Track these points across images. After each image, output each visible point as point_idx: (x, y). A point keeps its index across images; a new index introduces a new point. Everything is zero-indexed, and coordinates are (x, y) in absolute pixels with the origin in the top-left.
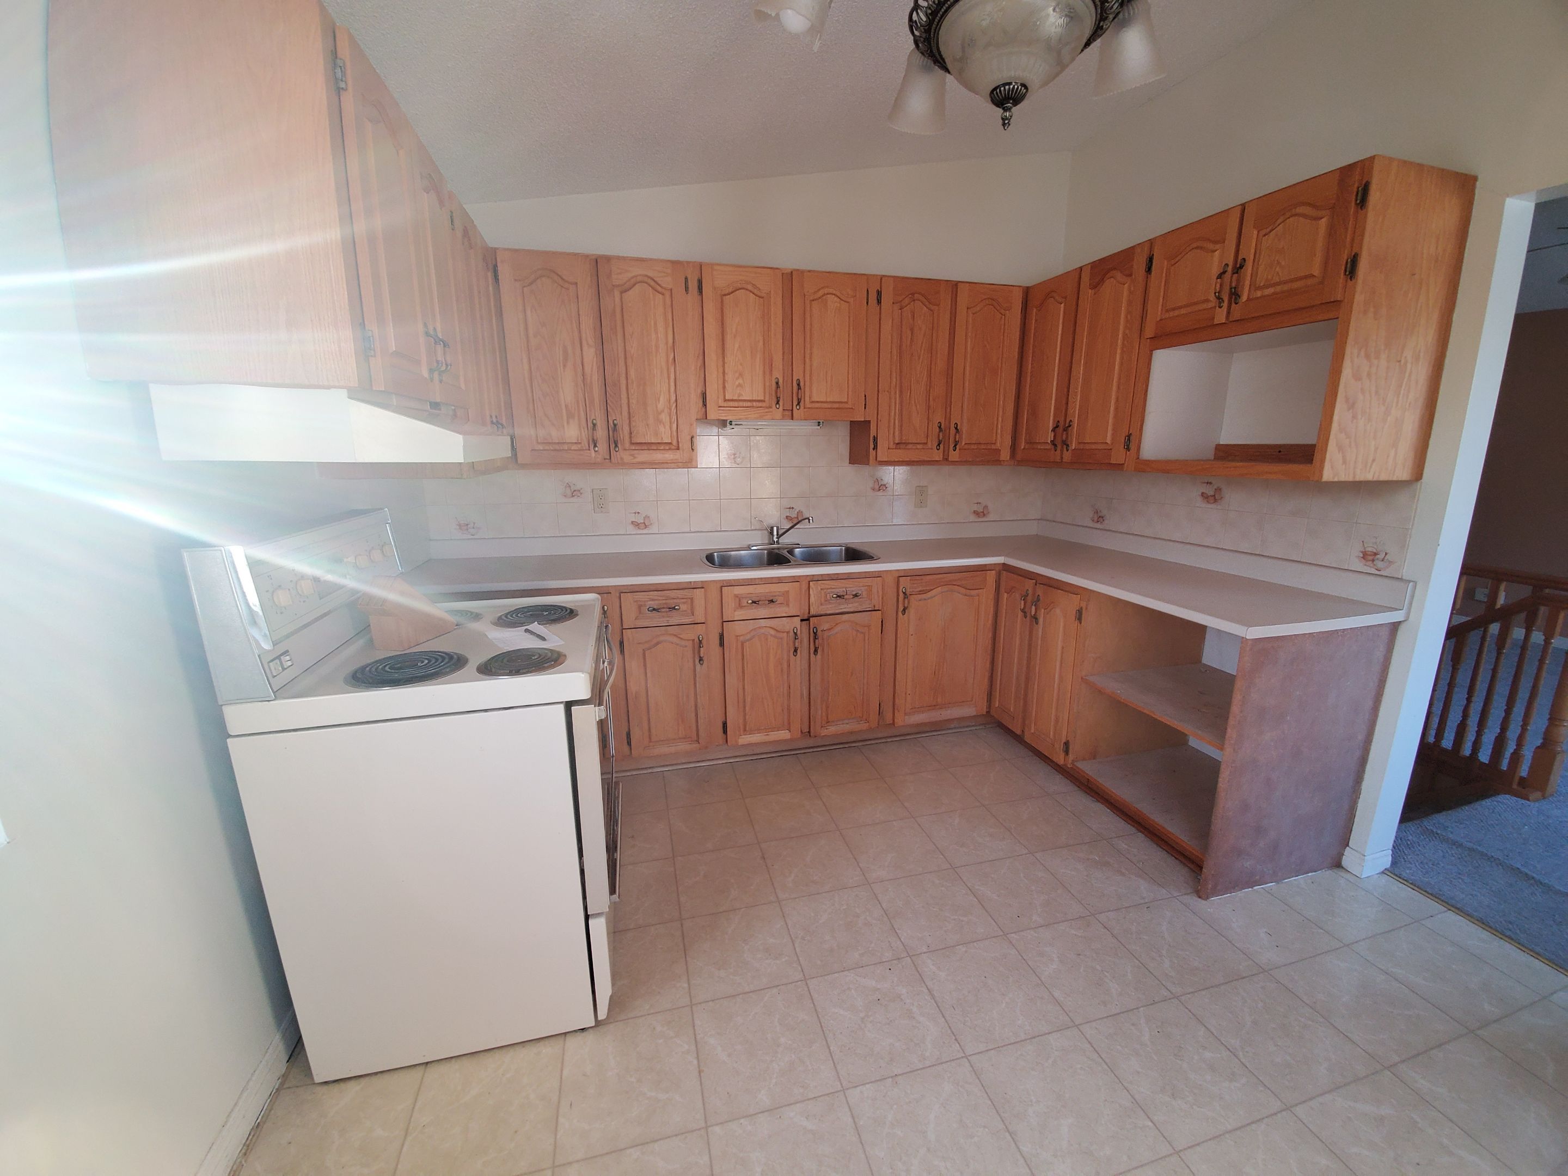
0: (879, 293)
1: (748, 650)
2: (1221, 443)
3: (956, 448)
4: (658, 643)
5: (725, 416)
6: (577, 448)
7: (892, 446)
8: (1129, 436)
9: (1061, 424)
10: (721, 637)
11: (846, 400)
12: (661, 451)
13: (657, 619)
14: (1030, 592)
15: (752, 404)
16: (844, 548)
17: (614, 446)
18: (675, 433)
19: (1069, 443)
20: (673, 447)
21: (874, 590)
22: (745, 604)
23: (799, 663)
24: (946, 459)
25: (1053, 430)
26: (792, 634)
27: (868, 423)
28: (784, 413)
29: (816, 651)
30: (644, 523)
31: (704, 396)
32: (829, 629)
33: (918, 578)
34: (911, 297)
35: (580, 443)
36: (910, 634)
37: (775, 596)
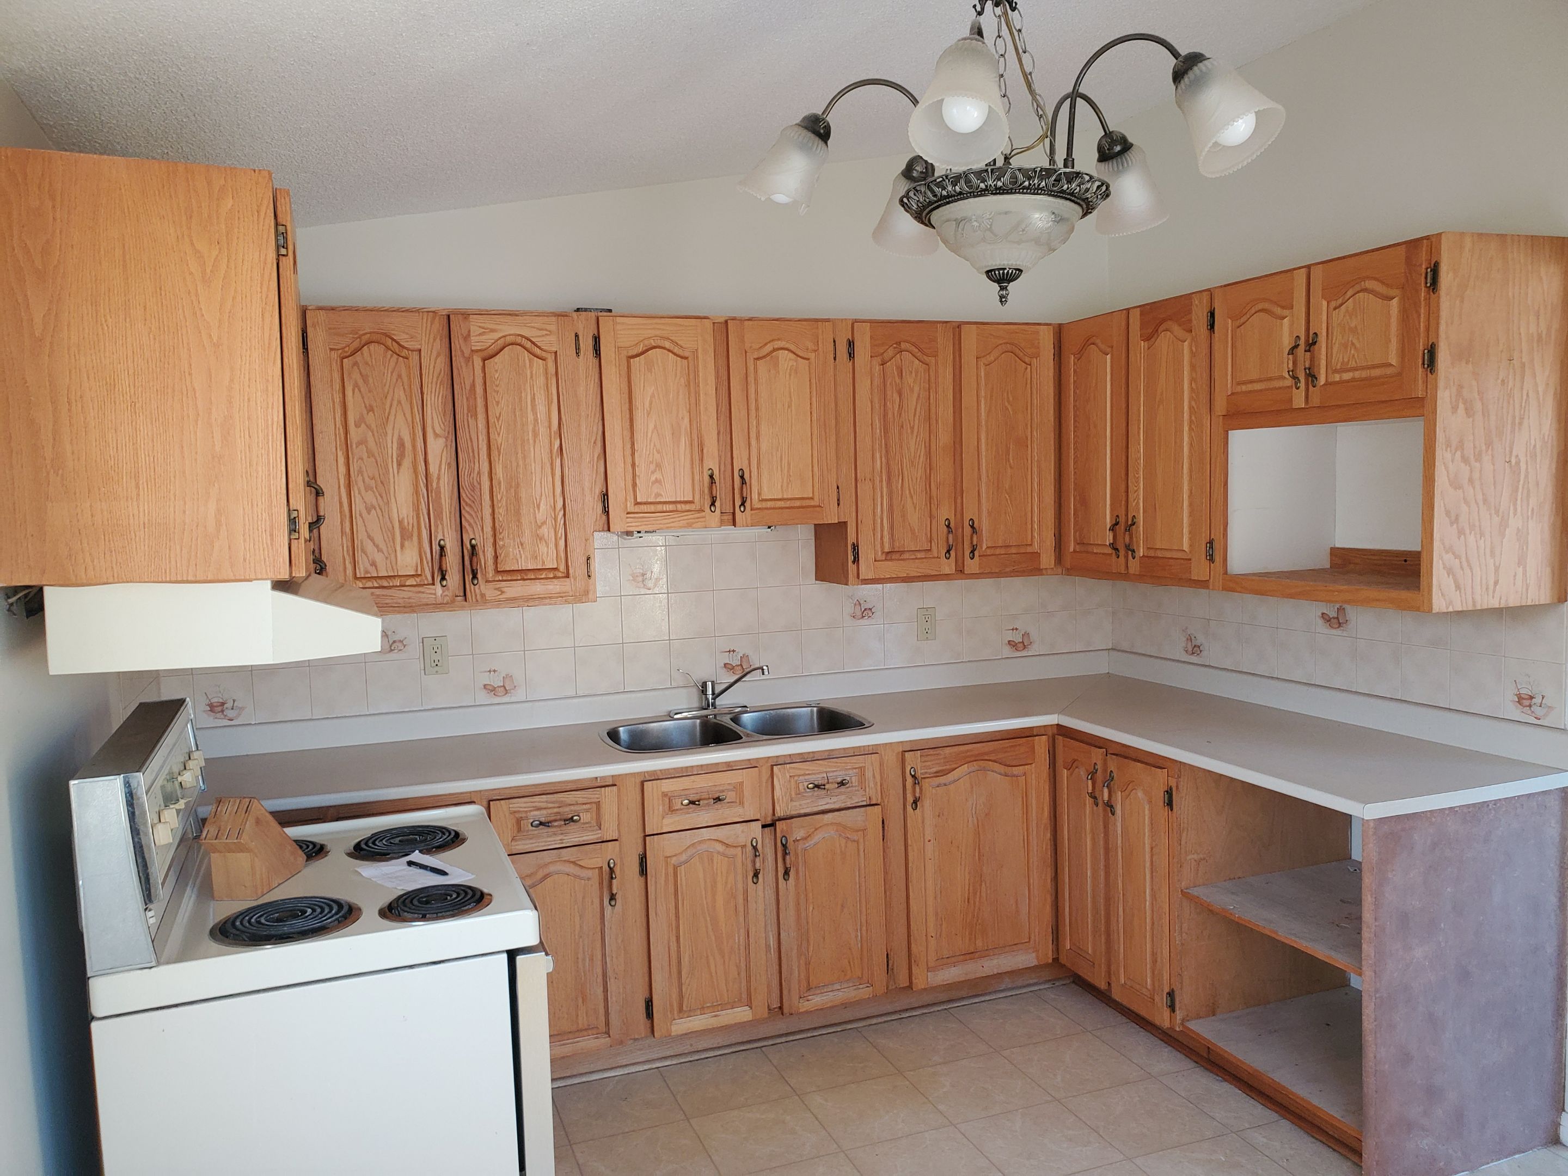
0: (851, 344)
1: (684, 878)
2: (1337, 546)
3: (974, 555)
4: (546, 877)
5: (636, 526)
6: (415, 583)
7: (880, 556)
8: (1211, 542)
9: (1122, 520)
10: (643, 860)
11: (811, 496)
12: (542, 581)
13: (548, 839)
14: (1099, 767)
15: (676, 507)
16: (815, 709)
17: (471, 577)
18: (563, 555)
19: (1135, 548)
20: (560, 575)
21: (869, 774)
22: (679, 806)
23: (762, 893)
24: (960, 572)
25: (1112, 529)
26: (749, 848)
27: (843, 525)
28: (722, 518)
29: (787, 873)
30: (504, 686)
31: (605, 497)
32: (805, 839)
33: (931, 752)
34: (895, 348)
35: (420, 575)
36: (926, 840)
37: (723, 791)
